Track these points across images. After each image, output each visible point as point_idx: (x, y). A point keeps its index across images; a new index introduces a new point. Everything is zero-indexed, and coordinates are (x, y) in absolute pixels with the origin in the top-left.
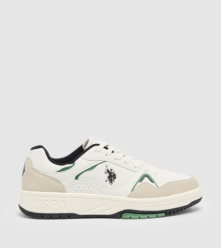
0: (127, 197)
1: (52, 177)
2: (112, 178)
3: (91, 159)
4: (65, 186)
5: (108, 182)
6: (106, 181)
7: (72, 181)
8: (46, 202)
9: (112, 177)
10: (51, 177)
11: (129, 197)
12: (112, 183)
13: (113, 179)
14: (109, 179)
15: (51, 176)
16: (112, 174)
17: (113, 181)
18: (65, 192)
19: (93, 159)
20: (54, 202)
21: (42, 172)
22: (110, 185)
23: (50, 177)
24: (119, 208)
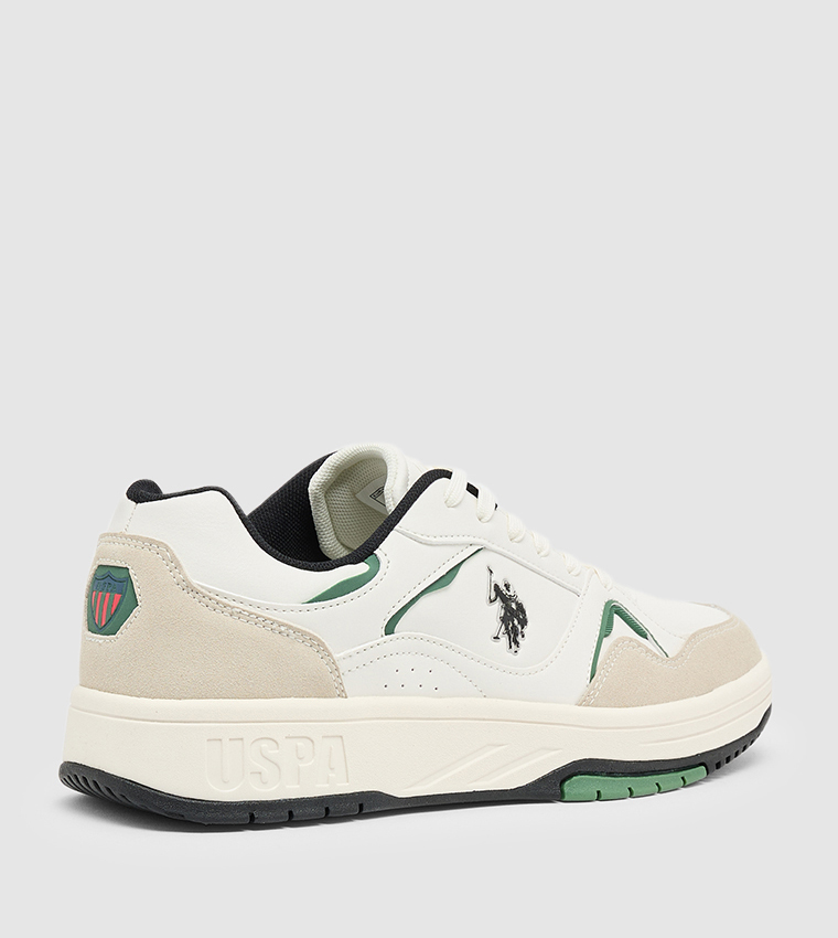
0: (580, 705)
1: (294, 625)
2: (516, 622)
3: (439, 540)
4: (343, 666)
5: (504, 640)
6: (497, 638)
7: (371, 644)
8: (264, 745)
9: (514, 618)
10: (290, 627)
11: (583, 702)
12: (517, 643)
13: (519, 627)
14: (507, 628)
15: (286, 622)
16: (514, 606)
17: (520, 636)
18: (342, 694)
19: (444, 540)
20: (300, 743)
21: (241, 606)
22: (510, 655)
23: (283, 629)
24: (553, 753)
